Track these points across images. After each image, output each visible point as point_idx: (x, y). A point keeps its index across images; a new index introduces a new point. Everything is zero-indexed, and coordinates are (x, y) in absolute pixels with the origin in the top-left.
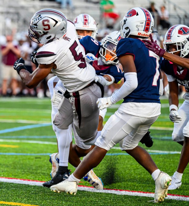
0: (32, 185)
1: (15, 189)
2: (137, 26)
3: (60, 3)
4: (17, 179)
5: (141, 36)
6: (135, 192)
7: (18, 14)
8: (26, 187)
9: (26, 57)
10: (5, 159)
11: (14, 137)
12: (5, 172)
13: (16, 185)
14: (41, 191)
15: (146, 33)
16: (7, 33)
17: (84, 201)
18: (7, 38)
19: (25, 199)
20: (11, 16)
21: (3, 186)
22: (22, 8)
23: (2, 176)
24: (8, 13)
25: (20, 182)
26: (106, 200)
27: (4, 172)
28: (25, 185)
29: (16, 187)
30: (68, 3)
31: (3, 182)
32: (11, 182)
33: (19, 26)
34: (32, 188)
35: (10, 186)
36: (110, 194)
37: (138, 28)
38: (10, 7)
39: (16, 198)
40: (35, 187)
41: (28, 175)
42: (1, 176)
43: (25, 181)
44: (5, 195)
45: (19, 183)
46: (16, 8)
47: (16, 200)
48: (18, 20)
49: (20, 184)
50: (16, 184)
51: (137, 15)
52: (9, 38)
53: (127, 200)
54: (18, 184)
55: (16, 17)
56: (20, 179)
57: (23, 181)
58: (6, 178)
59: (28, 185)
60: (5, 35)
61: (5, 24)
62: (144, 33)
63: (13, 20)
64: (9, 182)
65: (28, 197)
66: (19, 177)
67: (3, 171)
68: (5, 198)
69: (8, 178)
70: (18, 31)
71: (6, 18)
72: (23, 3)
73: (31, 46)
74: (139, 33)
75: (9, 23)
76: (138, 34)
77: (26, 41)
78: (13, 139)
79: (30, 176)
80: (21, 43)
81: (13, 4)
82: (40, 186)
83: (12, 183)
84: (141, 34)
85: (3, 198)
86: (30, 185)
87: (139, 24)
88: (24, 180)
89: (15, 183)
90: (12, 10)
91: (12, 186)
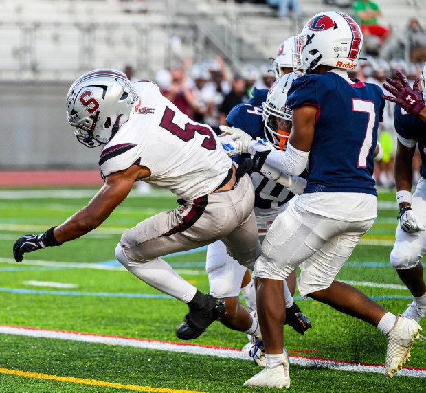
0: (224, 356)
1: (191, 365)
2: (336, 49)
3: (275, 7)
4: (194, 345)
5: (341, 67)
6: (421, 370)
7: (194, 28)
8: (212, 361)
9: (209, 111)
10: (171, 308)
11: (188, 264)
12: (171, 331)
13: (192, 357)
14: (240, 368)
15: (351, 62)
16: (173, 64)
17: (323, 387)
18: (173, 75)
19: (210, 384)
20: (181, 33)
21: (167, 359)
22: (203, 16)
23: (166, 339)
24: (175, 26)
25: (199, 350)
26: (365, 386)
27: (168, 333)
28: (209, 356)
29: (193, 360)
30: (291, 7)
31: (168, 352)
32: (183, 351)
33: (196, 51)
34: (224, 362)
35: (181, 360)
36: (373, 373)
37: (338, 53)
38: (179, 15)
39: (193, 382)
40: (228, 360)
41: (215, 339)
42: (164, 340)
43: (210, 349)
44: (172, 376)
45: (198, 353)
46: (189, 17)
47: (192, 386)
48: (195, 39)
49: (200, 356)
50: (192, 354)
51: (336, 27)
52: (177, 74)
53: (406, 386)
54: (197, 355)
55: (190, 34)
56: (201, 346)
57: (205, 348)
58: (173, 344)
59: (216, 357)
60: (168, 69)
61: (169, 48)
62: (347, 61)
63: (184, 41)
64: (179, 351)
65: (215, 380)
66: (199, 342)
67: (166, 331)
68: (171, 381)
69: (178, 344)
70: (195, 61)
71: (172, 36)
72: (204, 8)
73: (219, 90)
74: (338, 62)
75: (176, 45)
76: (336, 64)
77: (210, 80)
78: (187, 268)
79: (220, 339)
80: (199, 83)
81: (185, 9)
82: (238, 359)
83: (185, 353)
84: (342, 63)
85: (167, 382)
86: (220, 356)
87: (340, 45)
88: (208, 347)
89: (190, 353)
90: (182, 21)
91: (184, 359)
